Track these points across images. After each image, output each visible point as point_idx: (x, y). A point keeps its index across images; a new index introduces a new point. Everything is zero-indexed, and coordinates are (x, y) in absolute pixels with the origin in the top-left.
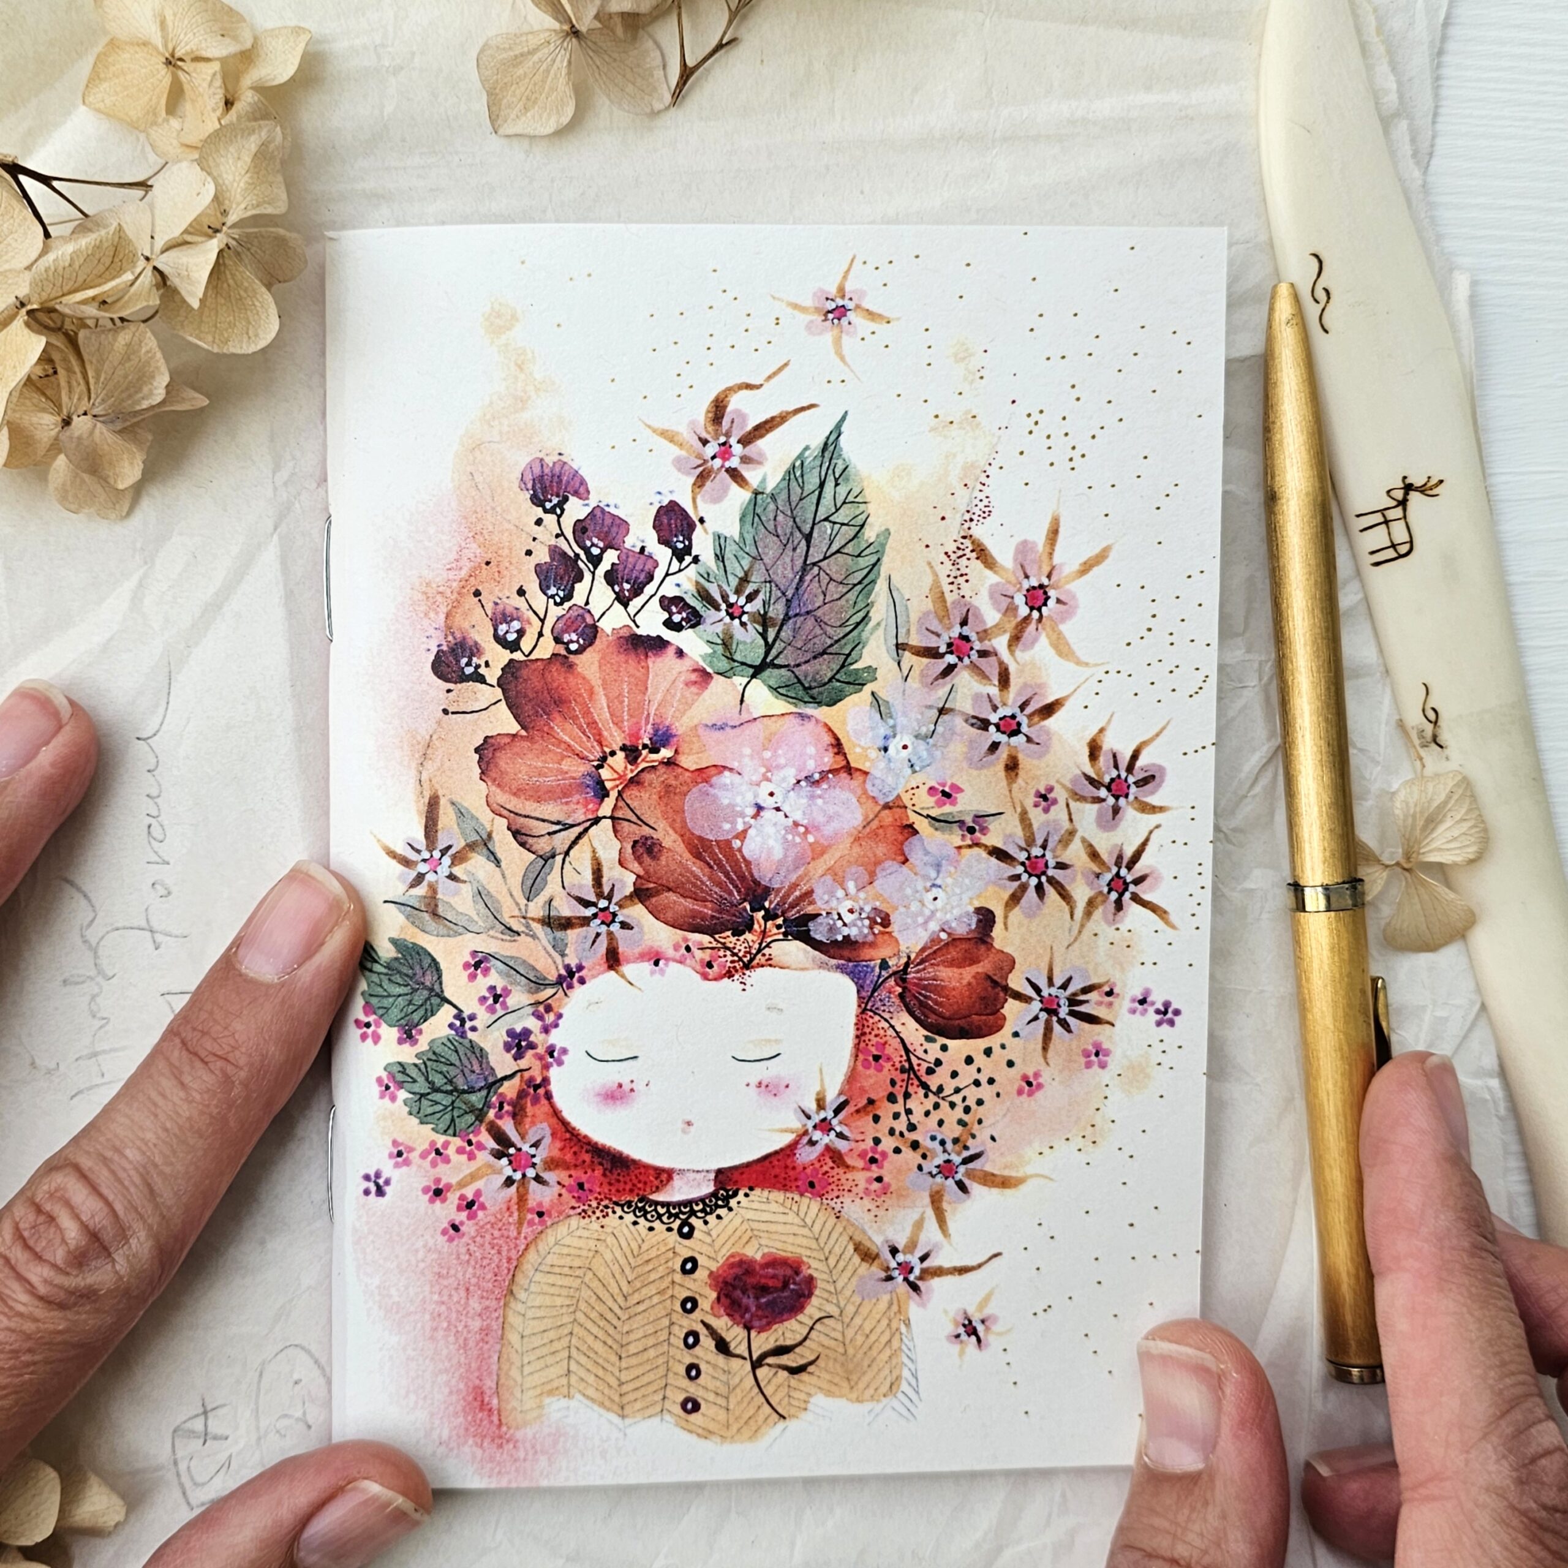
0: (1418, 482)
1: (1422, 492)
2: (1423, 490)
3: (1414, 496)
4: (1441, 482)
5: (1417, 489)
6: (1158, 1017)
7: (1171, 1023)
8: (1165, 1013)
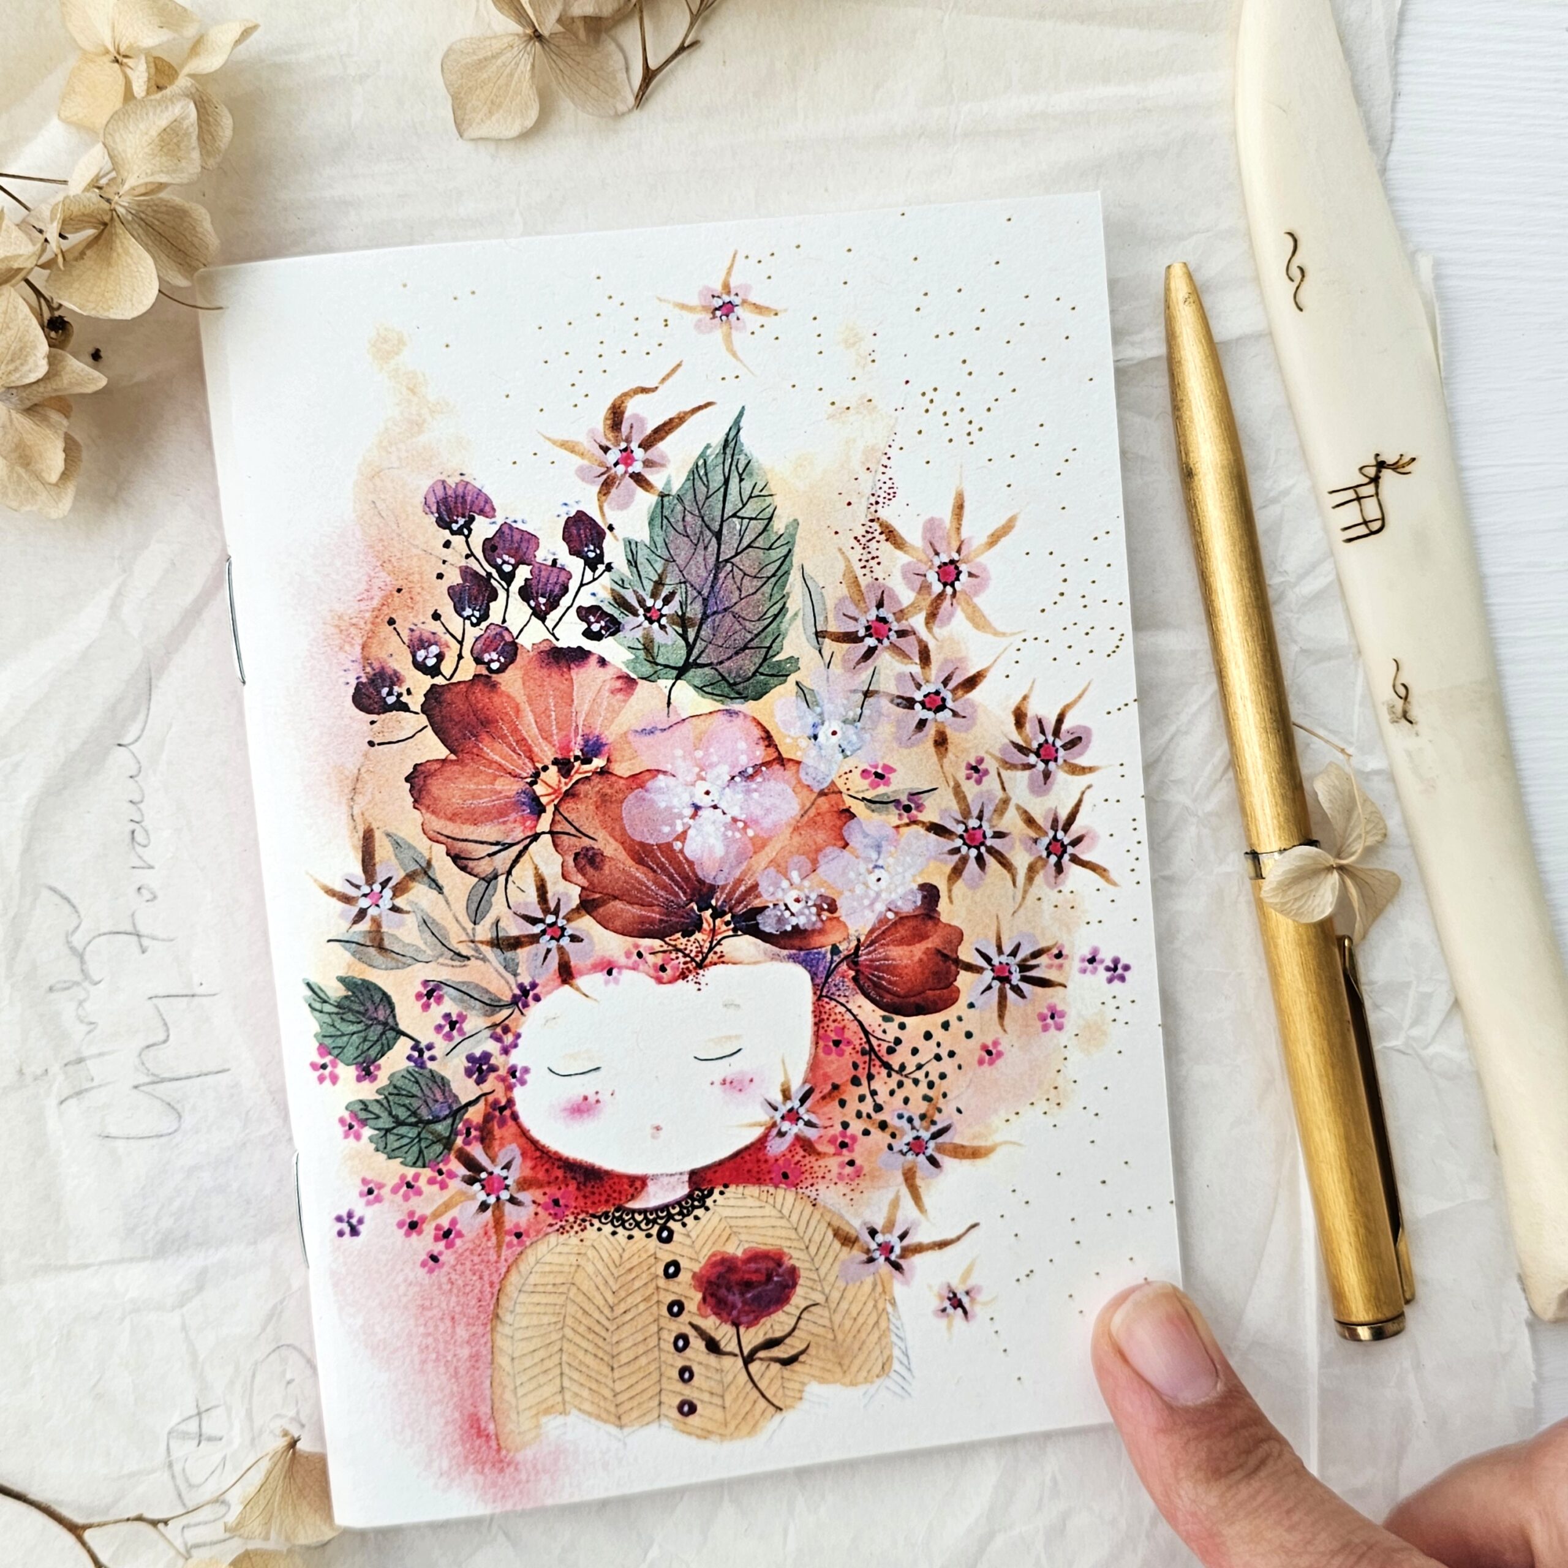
0: (1390, 458)
1: (1394, 469)
2: (1395, 467)
3: (1386, 474)
4: (1413, 460)
5: (1389, 467)
6: (1109, 974)
7: (1122, 979)
8: (1115, 969)
